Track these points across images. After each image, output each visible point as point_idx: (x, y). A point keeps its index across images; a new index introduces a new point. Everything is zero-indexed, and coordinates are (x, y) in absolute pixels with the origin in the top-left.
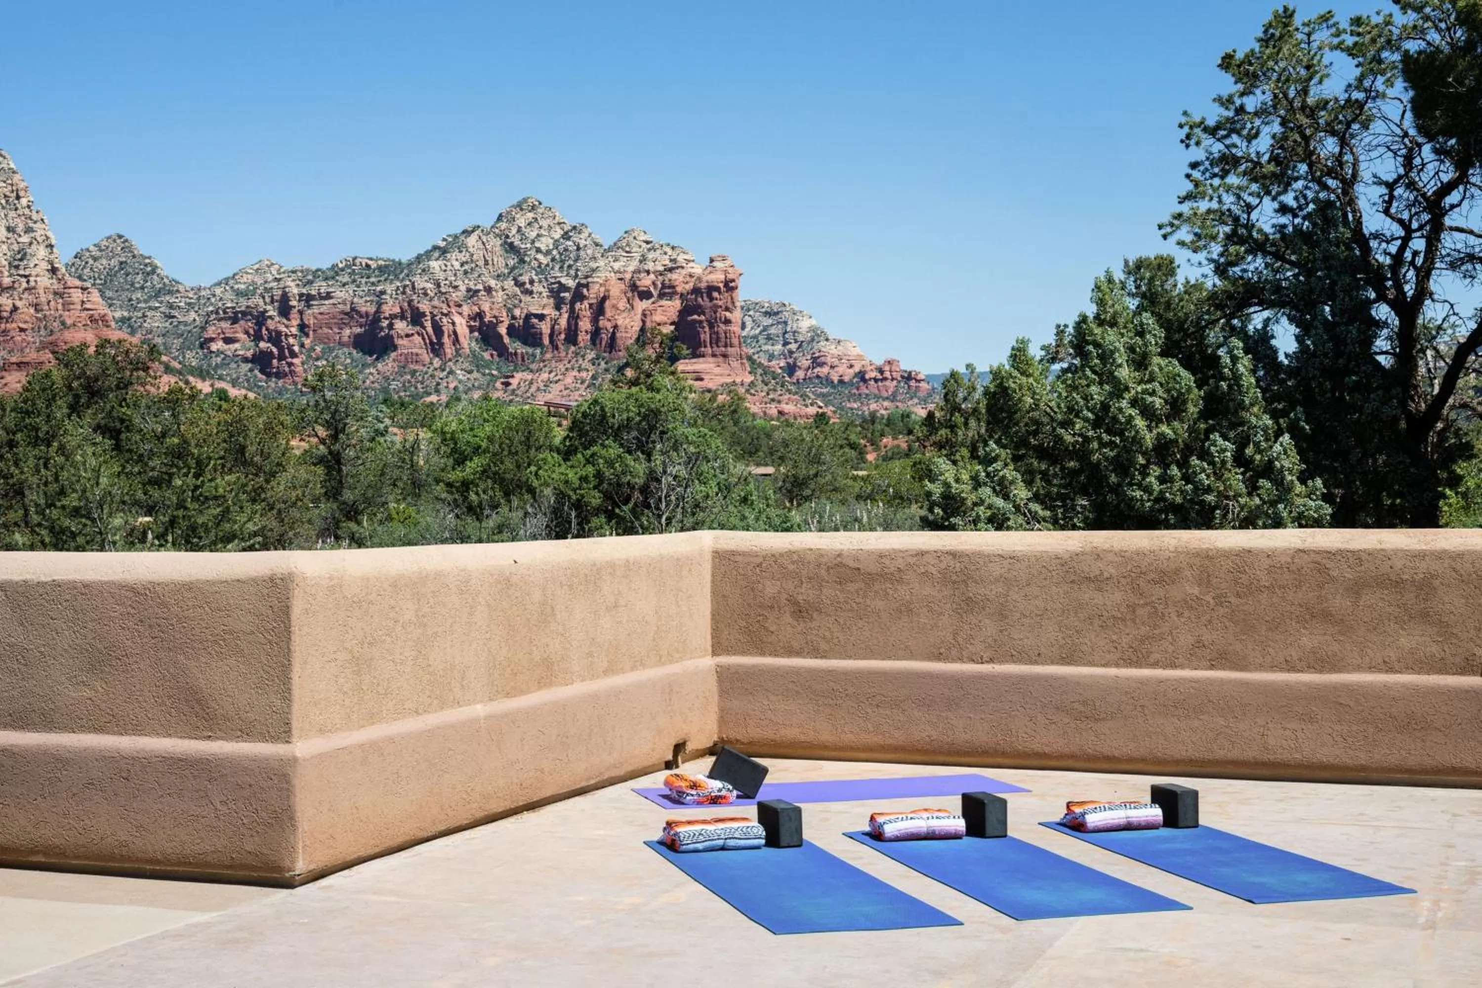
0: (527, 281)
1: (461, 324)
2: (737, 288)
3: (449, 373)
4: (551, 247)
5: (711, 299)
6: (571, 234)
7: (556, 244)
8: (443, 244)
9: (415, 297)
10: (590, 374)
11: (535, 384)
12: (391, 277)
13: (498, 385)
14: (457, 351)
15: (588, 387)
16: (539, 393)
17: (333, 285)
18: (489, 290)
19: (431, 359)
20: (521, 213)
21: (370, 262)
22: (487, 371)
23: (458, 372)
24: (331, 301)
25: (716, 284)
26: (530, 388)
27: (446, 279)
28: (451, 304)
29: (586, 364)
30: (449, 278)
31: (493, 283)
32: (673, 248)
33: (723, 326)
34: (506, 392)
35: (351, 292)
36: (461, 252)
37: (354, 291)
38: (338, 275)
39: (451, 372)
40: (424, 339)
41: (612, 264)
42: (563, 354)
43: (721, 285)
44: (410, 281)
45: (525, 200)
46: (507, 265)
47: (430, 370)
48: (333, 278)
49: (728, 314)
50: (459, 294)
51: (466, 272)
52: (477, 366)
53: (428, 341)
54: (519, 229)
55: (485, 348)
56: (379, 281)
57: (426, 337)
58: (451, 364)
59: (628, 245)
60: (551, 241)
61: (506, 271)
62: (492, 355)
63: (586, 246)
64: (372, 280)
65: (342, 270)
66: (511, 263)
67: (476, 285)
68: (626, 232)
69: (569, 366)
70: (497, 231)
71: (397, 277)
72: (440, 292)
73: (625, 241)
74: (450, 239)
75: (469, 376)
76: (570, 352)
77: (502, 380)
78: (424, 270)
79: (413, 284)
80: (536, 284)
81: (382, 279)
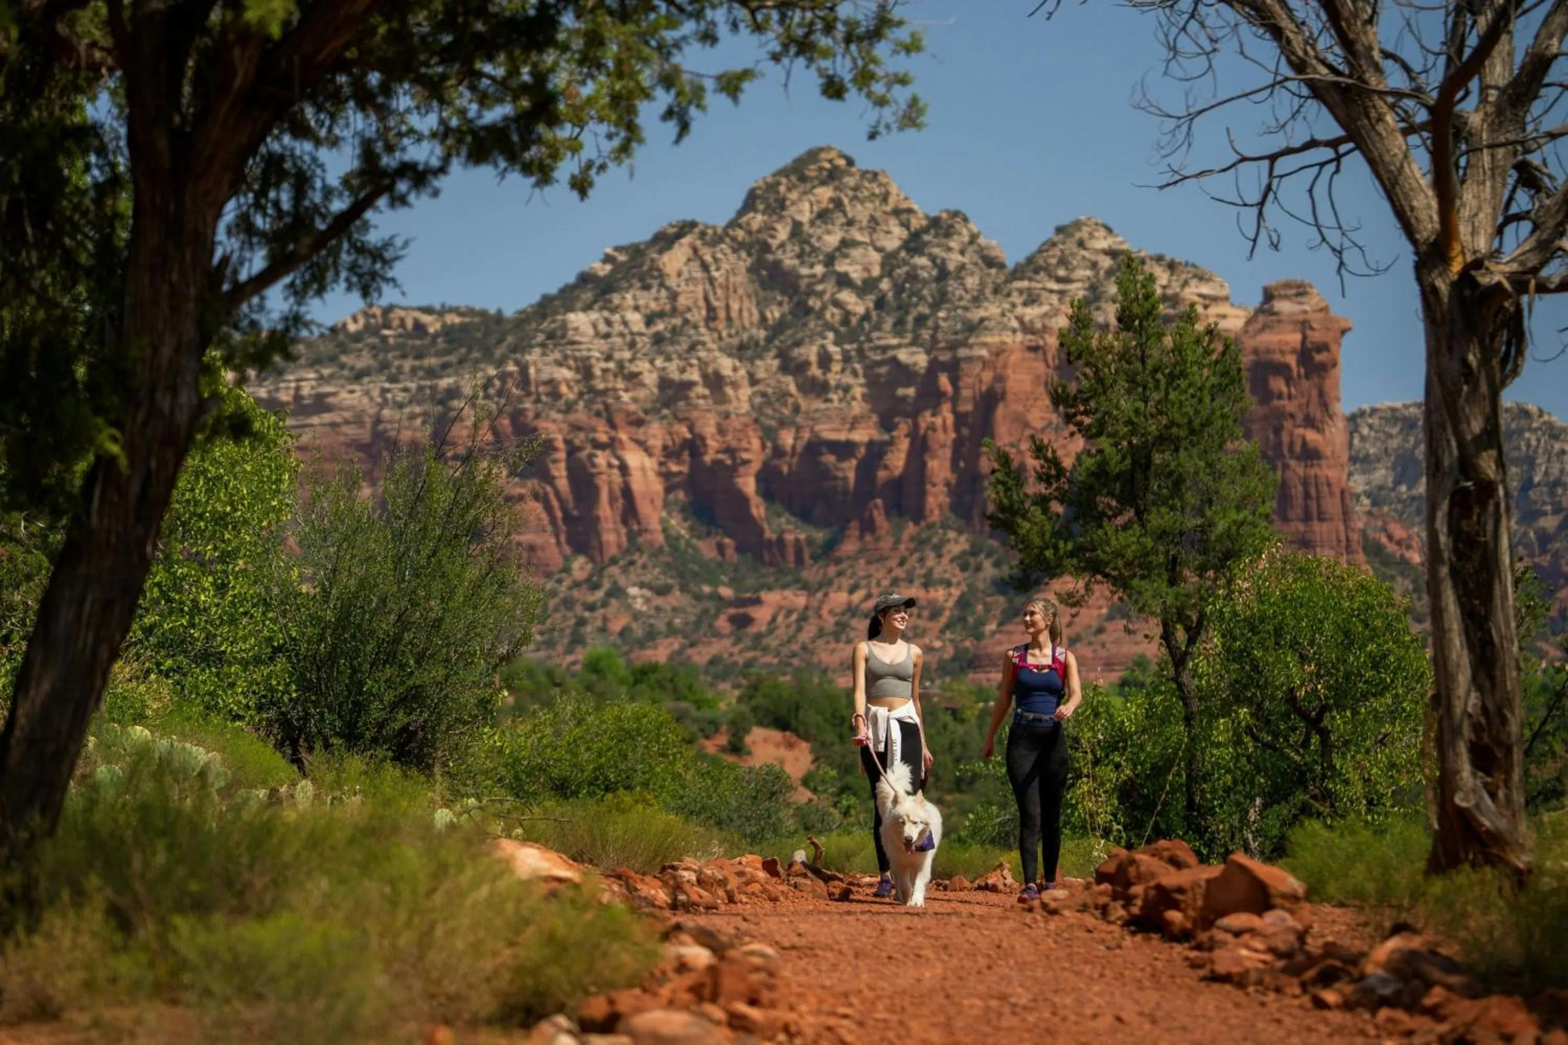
0: (813, 358)
1: (643, 469)
2: (1334, 365)
3: (609, 594)
4: (876, 271)
5: (1266, 396)
6: (927, 238)
7: (889, 261)
8: (604, 270)
9: (528, 405)
10: (956, 592)
11: (813, 620)
12: (476, 355)
13: (722, 623)
14: (632, 536)
15: (949, 626)
16: (820, 642)
17: (332, 376)
18: (715, 382)
19: (566, 559)
20: (802, 188)
21: (426, 319)
22: (707, 589)
23: (633, 591)
24: (327, 417)
25: (1277, 357)
26: (800, 629)
27: (609, 358)
28: (619, 419)
29: (943, 568)
30: (617, 355)
31: (726, 365)
32: (1172, 267)
33: (1297, 468)
34: (738, 641)
35: (376, 393)
36: (647, 287)
37: (384, 391)
38: (345, 352)
39: (617, 592)
40: (549, 509)
41: (1020, 310)
42: (886, 544)
43: (1292, 360)
44: (517, 363)
45: (813, 156)
46: (763, 319)
47: (563, 588)
48: (333, 359)
49: (1311, 436)
50: (642, 393)
51: (658, 339)
52: (681, 576)
53: (559, 514)
54: (796, 229)
55: (704, 529)
56: (445, 366)
57: (555, 503)
58: (614, 570)
59: (1063, 261)
60: (876, 257)
61: (762, 334)
62: (721, 548)
63: (962, 267)
64: (431, 361)
65: (357, 338)
66: (774, 313)
67: (683, 371)
68: (1059, 230)
69: (899, 572)
70: (740, 234)
71: (488, 356)
72: (592, 390)
73: (1056, 252)
74: (622, 258)
75: (659, 601)
76: (905, 536)
77: (732, 611)
78: (551, 336)
79: (524, 369)
80: (836, 367)
81: (453, 358)
